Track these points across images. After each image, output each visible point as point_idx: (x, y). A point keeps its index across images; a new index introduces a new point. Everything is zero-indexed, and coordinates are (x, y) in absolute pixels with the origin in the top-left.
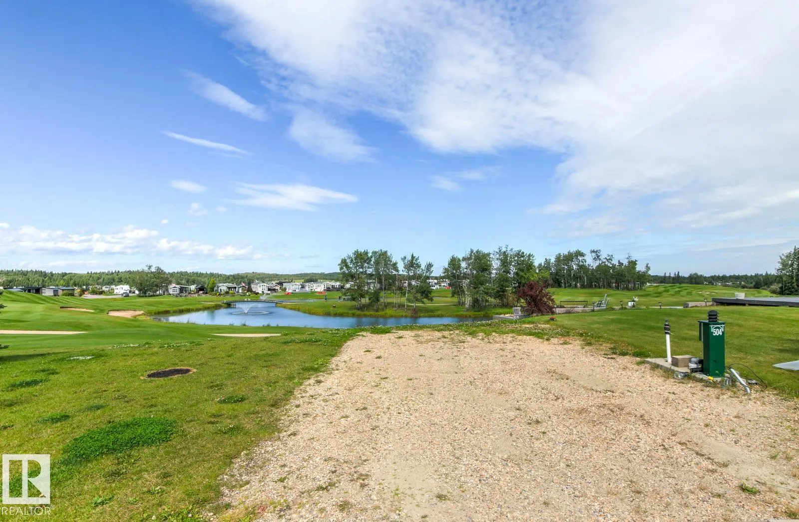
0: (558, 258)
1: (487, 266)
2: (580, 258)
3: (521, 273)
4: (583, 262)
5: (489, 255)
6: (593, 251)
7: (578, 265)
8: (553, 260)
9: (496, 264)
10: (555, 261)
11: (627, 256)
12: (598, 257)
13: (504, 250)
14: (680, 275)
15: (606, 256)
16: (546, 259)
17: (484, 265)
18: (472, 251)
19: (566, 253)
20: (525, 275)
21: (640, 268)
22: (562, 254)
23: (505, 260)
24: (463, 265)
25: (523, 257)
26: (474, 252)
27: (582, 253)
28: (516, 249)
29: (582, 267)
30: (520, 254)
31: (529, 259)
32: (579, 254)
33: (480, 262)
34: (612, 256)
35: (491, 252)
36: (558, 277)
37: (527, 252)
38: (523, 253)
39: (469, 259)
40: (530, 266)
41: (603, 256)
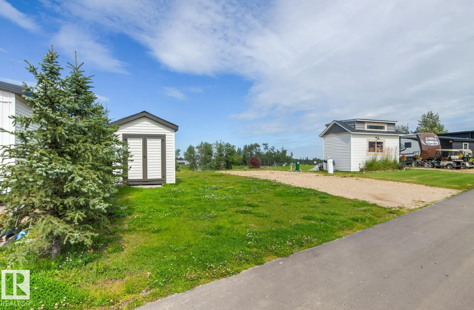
0: (245, 147)
1: (211, 152)
2: (257, 148)
3: (229, 156)
4: (259, 151)
5: (210, 145)
6: (264, 144)
7: (256, 152)
8: (242, 149)
9: (215, 151)
10: (244, 150)
11: (282, 147)
12: (266, 148)
13: (219, 142)
14: (309, 159)
15: (271, 147)
16: (238, 148)
17: (209, 151)
18: (202, 143)
19: (250, 145)
20: (231, 157)
21: (288, 154)
22: (247, 145)
23: (220, 148)
24: (196, 150)
25: (230, 147)
26: (204, 143)
27: (259, 145)
28: (226, 142)
29: (258, 154)
30: (228, 145)
31: (233, 148)
32: (257, 145)
33: (206, 149)
34: (274, 147)
35: (212, 144)
36: (245, 159)
37: (232, 144)
38: (230, 145)
39: (200, 147)
40: (233, 152)
41: (270, 147)
